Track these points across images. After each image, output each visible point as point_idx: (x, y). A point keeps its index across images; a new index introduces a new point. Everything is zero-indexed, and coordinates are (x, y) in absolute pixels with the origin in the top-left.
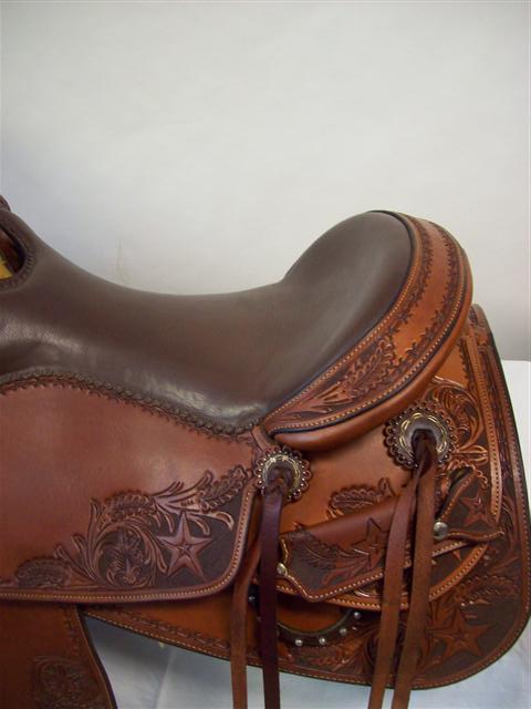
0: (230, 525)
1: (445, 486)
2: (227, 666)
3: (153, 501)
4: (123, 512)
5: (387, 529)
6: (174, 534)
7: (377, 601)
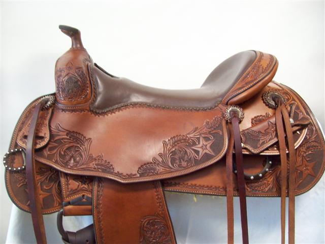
0: (221, 133)
1: (289, 109)
2: (225, 199)
3: (187, 137)
4: (176, 144)
5: (275, 123)
6: (199, 143)
7: (278, 151)
